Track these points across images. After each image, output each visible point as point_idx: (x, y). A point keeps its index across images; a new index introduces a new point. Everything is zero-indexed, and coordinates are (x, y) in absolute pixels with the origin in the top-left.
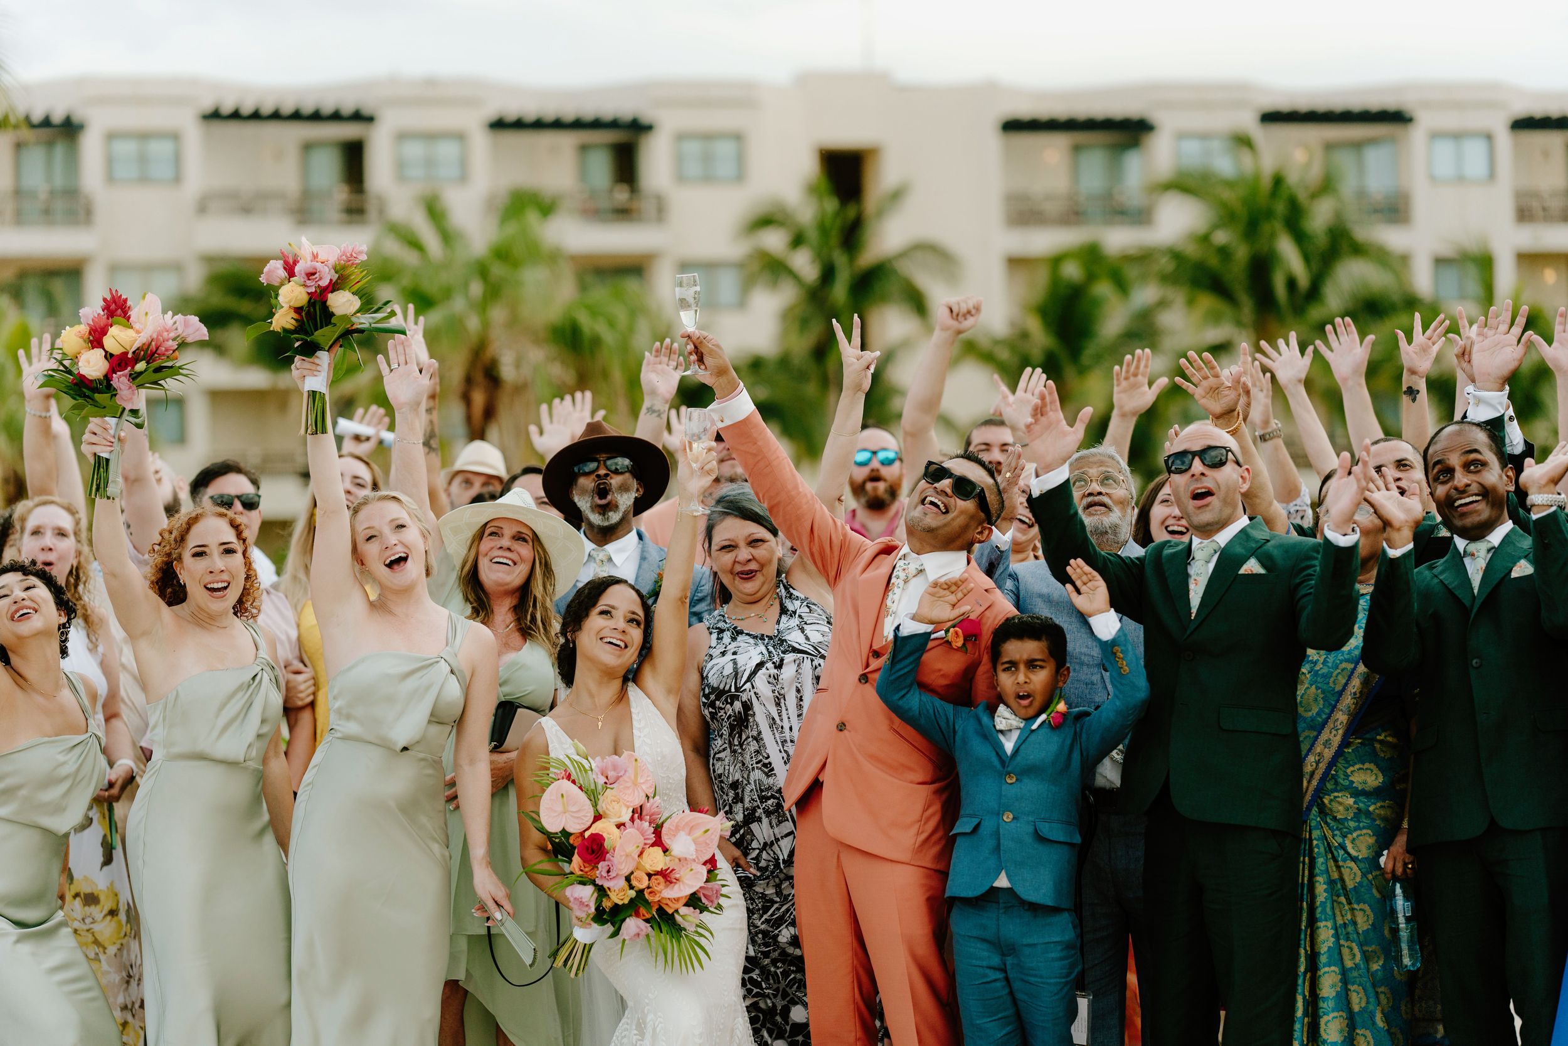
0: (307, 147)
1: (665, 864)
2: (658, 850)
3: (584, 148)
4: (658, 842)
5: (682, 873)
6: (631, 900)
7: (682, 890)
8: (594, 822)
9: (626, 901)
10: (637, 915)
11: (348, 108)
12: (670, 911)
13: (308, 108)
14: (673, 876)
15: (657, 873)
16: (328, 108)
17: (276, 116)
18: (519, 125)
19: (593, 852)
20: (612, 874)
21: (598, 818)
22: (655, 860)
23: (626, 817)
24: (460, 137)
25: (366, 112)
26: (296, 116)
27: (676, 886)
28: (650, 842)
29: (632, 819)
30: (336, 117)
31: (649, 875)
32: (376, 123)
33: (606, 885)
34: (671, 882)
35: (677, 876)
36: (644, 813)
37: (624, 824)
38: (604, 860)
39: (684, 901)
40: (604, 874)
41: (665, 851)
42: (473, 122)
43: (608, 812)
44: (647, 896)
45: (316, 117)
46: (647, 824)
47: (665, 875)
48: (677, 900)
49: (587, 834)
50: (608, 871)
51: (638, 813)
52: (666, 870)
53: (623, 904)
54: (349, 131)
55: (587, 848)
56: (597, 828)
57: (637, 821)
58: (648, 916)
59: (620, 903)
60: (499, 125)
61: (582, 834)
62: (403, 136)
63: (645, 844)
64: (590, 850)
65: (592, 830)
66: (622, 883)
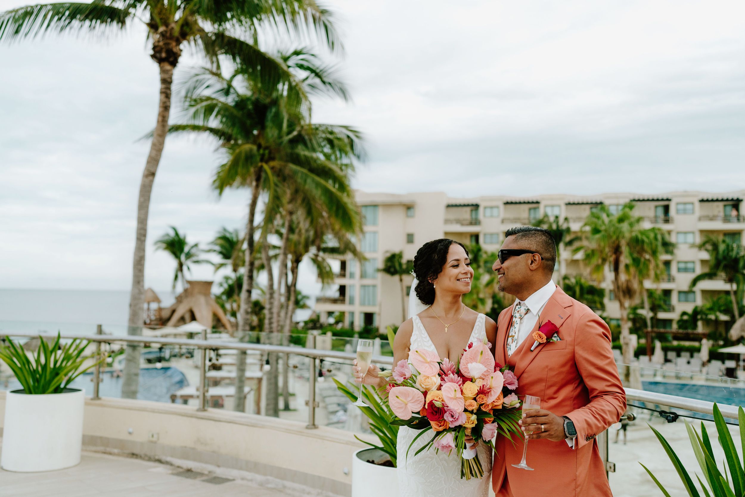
0: (656, 207)
1: (478, 386)
2: (468, 383)
3: (725, 206)
4: (465, 379)
5: (489, 383)
6: (478, 420)
7: (497, 391)
8: (425, 398)
9: (476, 422)
10: (486, 423)
11: (665, 198)
12: (500, 407)
13: (655, 198)
14: (485, 389)
15: (478, 394)
16: (660, 198)
17: (648, 200)
18: (708, 201)
19: (436, 412)
20: (456, 416)
21: (425, 394)
22: (471, 389)
23: (437, 380)
24: (692, 204)
25: (669, 198)
26: (653, 200)
27: (492, 392)
28: (460, 382)
29: (443, 379)
30: (662, 200)
31: (475, 399)
32: (672, 201)
33: (457, 424)
34: (488, 392)
35: (488, 386)
36: (446, 372)
37: (441, 385)
38: (446, 412)
39: (502, 396)
40: (451, 419)
41: (471, 380)
42: (696, 200)
43: (427, 387)
44: (484, 410)
45: (658, 200)
46: (452, 375)
47: (483, 392)
48: (499, 398)
49: (426, 407)
50: (452, 416)
51: (442, 374)
52: (480, 389)
53: (476, 425)
54: (666, 203)
55: (432, 413)
56: (429, 398)
57: (446, 378)
58: (492, 419)
59: (474, 425)
60: (702, 201)
61: (424, 407)
62: (678, 204)
63: (460, 385)
64: (434, 413)
65: (428, 402)
66: (465, 415)
